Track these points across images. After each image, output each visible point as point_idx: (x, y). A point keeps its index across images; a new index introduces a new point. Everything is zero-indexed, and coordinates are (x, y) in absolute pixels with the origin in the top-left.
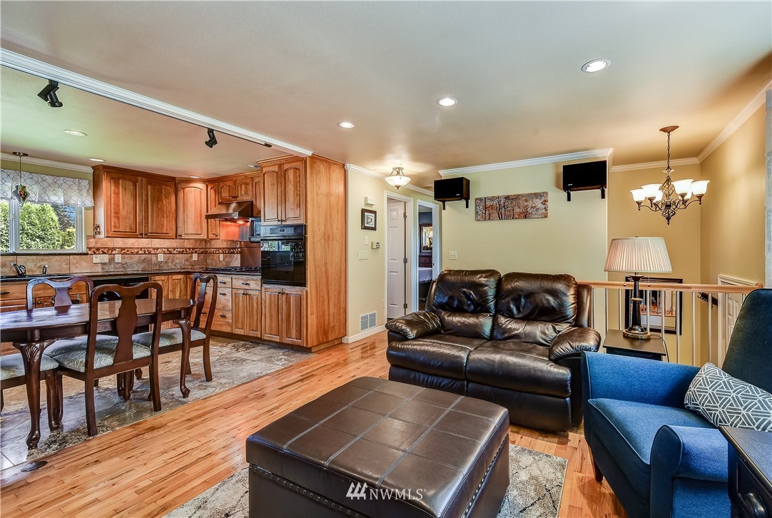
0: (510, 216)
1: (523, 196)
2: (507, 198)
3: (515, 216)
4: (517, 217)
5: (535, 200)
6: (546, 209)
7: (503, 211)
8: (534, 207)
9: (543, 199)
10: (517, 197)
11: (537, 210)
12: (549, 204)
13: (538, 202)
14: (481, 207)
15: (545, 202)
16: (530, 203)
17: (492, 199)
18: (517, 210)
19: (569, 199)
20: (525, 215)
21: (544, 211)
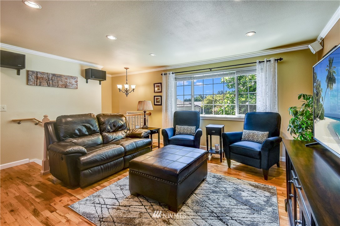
0: (56, 85)
1: (64, 76)
2: (54, 75)
3: (59, 86)
4: (60, 86)
5: (71, 80)
6: (77, 85)
7: (51, 82)
8: (71, 83)
9: (76, 80)
10: (60, 76)
11: (73, 84)
12: (78, 82)
13: (73, 81)
14: (33, 77)
15: (76, 82)
16: (68, 81)
17: (43, 73)
18: (60, 83)
19: (87, 82)
20: (66, 86)
21: (76, 86)
